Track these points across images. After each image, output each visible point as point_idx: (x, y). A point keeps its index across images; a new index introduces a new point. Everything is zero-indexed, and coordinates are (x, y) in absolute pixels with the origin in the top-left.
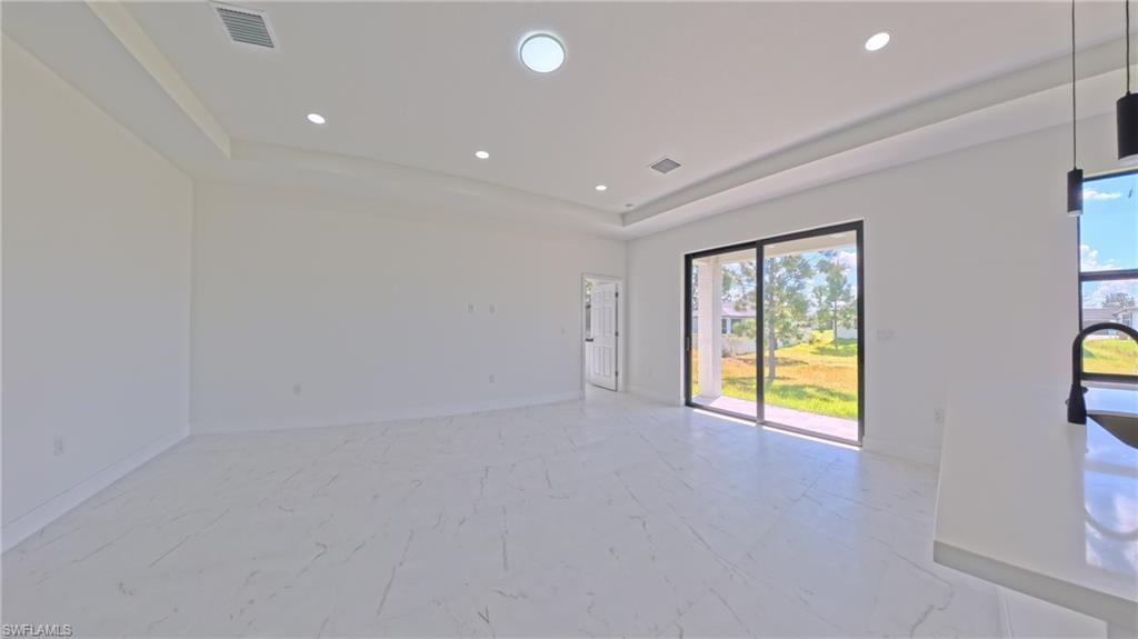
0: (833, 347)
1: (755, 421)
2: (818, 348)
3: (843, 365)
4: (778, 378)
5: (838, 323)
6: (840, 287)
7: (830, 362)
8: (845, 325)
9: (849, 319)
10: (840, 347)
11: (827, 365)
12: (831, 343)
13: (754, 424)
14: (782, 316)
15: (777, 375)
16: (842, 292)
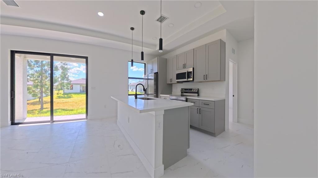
0: (63, 96)
1: (50, 122)
2: (58, 96)
3: (67, 101)
4: (45, 108)
5: (65, 88)
6: (65, 76)
7: (63, 101)
8: (67, 88)
9: (68, 86)
10: (66, 96)
11: (62, 102)
12: (62, 95)
13: (50, 123)
14: (46, 85)
15: (44, 107)
16: (66, 77)
